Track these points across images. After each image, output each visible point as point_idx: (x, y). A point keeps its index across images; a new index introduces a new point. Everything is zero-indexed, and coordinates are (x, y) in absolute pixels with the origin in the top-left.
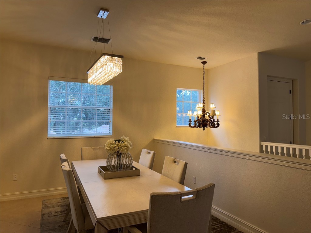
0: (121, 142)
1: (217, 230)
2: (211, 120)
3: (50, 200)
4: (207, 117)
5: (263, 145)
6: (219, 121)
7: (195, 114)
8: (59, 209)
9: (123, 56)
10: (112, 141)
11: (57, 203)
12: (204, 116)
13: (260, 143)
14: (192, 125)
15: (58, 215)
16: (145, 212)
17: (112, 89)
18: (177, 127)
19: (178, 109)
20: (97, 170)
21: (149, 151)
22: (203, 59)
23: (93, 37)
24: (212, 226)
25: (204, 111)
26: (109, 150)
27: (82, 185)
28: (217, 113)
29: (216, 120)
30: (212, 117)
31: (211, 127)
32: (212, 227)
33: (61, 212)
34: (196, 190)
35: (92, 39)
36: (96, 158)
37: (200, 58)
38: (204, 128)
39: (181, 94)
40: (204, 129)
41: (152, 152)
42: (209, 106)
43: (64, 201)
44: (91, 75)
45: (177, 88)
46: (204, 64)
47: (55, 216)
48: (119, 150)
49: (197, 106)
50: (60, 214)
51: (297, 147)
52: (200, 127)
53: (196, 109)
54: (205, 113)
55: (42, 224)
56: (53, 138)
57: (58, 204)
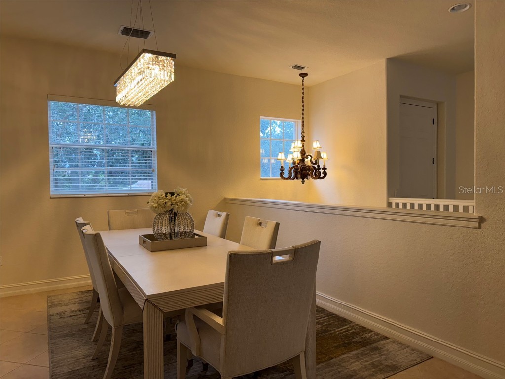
0: (175, 195)
1: (324, 324)
2: (314, 168)
3: (59, 296)
4: (308, 161)
5: (392, 203)
6: (326, 169)
7: (290, 159)
8: (76, 307)
9: (175, 55)
10: (160, 194)
11: (72, 299)
12: (303, 161)
13: (388, 200)
14: (285, 175)
15: (75, 316)
16: (219, 286)
17: (155, 117)
18: (261, 179)
19: (262, 151)
20: (137, 242)
21: (219, 213)
22: (302, 68)
23: (122, 28)
24: (317, 319)
25: (303, 152)
26: (156, 207)
27: (115, 259)
28: (324, 155)
29: (321, 166)
30: (316, 163)
31: (314, 178)
32: (317, 321)
33: (80, 311)
34: (293, 248)
35: (120, 31)
36: (133, 227)
37: (297, 67)
38: (303, 179)
39: (266, 131)
40: (303, 182)
41: (224, 214)
42: (310, 144)
43: (83, 295)
44: (123, 88)
45: (261, 117)
46: (303, 78)
47: (70, 316)
48: (172, 207)
49: (293, 145)
50: (79, 313)
51: (442, 203)
52: (297, 179)
53: (291, 150)
54: (305, 156)
55: (50, 329)
56: (60, 197)
57: (74, 300)
